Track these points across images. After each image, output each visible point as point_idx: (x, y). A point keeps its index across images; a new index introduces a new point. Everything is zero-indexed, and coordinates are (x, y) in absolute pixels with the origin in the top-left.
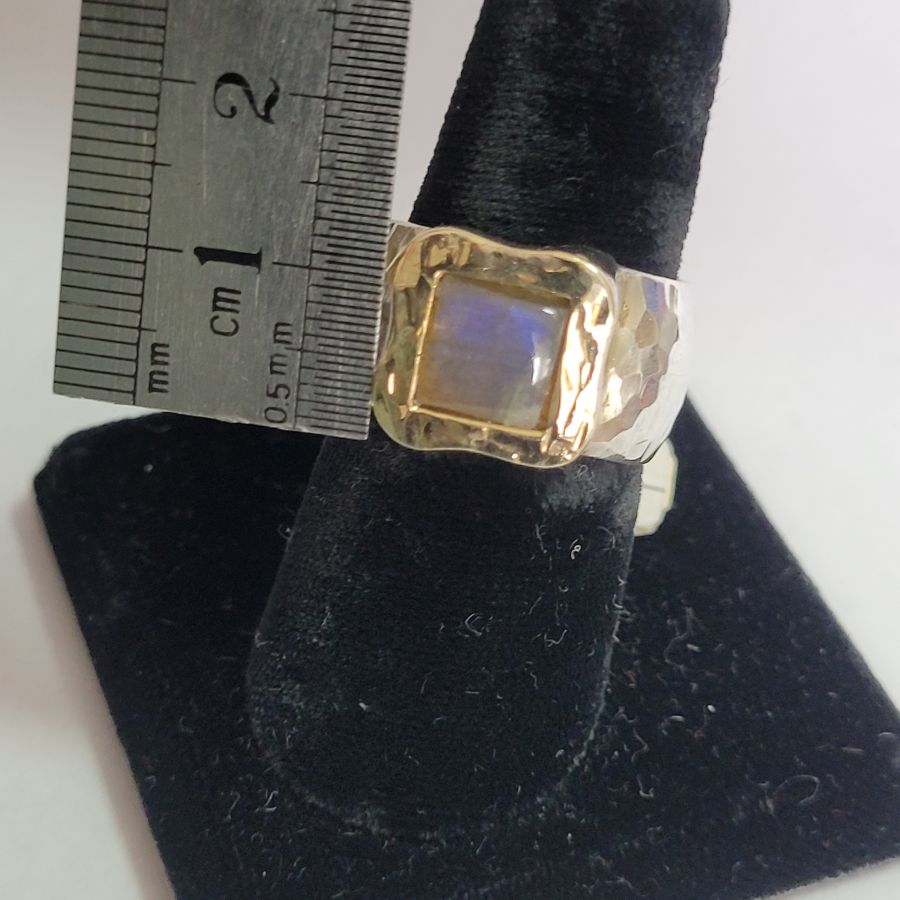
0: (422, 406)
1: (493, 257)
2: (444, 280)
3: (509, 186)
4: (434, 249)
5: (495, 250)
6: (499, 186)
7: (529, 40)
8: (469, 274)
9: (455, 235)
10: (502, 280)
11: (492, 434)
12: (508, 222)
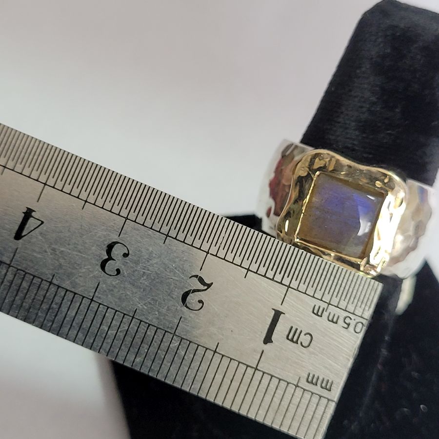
0: (301, 239)
1: (346, 167)
2: (320, 176)
3: (357, 132)
4: (317, 160)
5: (348, 164)
6: (351, 131)
7: (375, 59)
8: (333, 175)
9: (328, 154)
10: (351, 180)
11: (336, 257)
12: (353, 150)
